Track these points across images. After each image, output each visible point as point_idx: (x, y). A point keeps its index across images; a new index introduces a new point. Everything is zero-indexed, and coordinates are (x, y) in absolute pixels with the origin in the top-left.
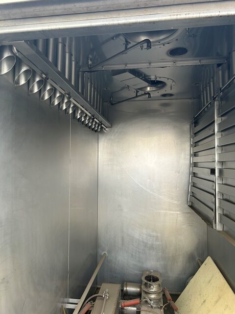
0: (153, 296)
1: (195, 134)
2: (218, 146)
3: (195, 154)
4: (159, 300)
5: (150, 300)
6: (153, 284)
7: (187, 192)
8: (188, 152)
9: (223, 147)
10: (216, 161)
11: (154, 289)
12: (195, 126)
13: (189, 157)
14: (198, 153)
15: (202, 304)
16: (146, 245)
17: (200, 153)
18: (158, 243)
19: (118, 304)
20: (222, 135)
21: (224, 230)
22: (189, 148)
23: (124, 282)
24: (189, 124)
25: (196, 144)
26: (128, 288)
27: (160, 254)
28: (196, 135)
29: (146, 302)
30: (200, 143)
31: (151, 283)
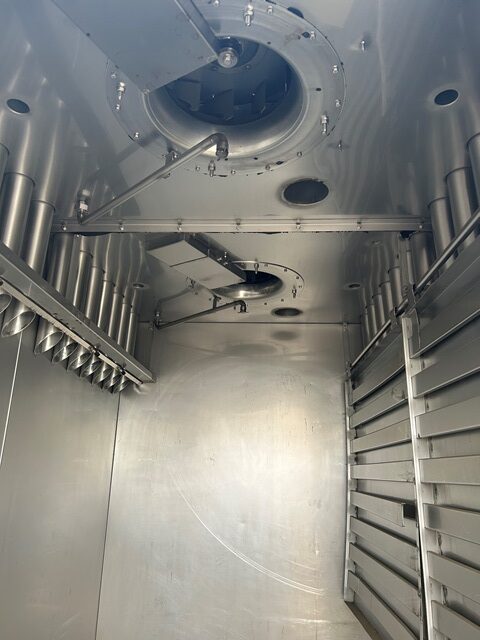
1: (355, 405)
2: (419, 438)
3: (358, 458)
8: (340, 452)
9: (434, 442)
10: (418, 481)
12: (354, 387)
13: (342, 464)
14: (364, 454)
17: (368, 456)
20: (427, 407)
22: (342, 441)
24: (340, 381)
25: (357, 431)
28: (358, 408)
30: (367, 429)
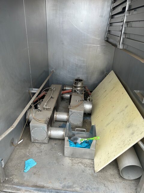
0: (79, 89)
4: (82, 90)
5: (77, 90)
6: (79, 82)
7: (106, 31)
11: (80, 85)
15: (104, 92)
16: (77, 65)
18: (84, 64)
19: (60, 92)
21: (124, 48)
23: (64, 85)
26: (66, 88)
27: (85, 71)
29: (75, 91)
31: (78, 82)
